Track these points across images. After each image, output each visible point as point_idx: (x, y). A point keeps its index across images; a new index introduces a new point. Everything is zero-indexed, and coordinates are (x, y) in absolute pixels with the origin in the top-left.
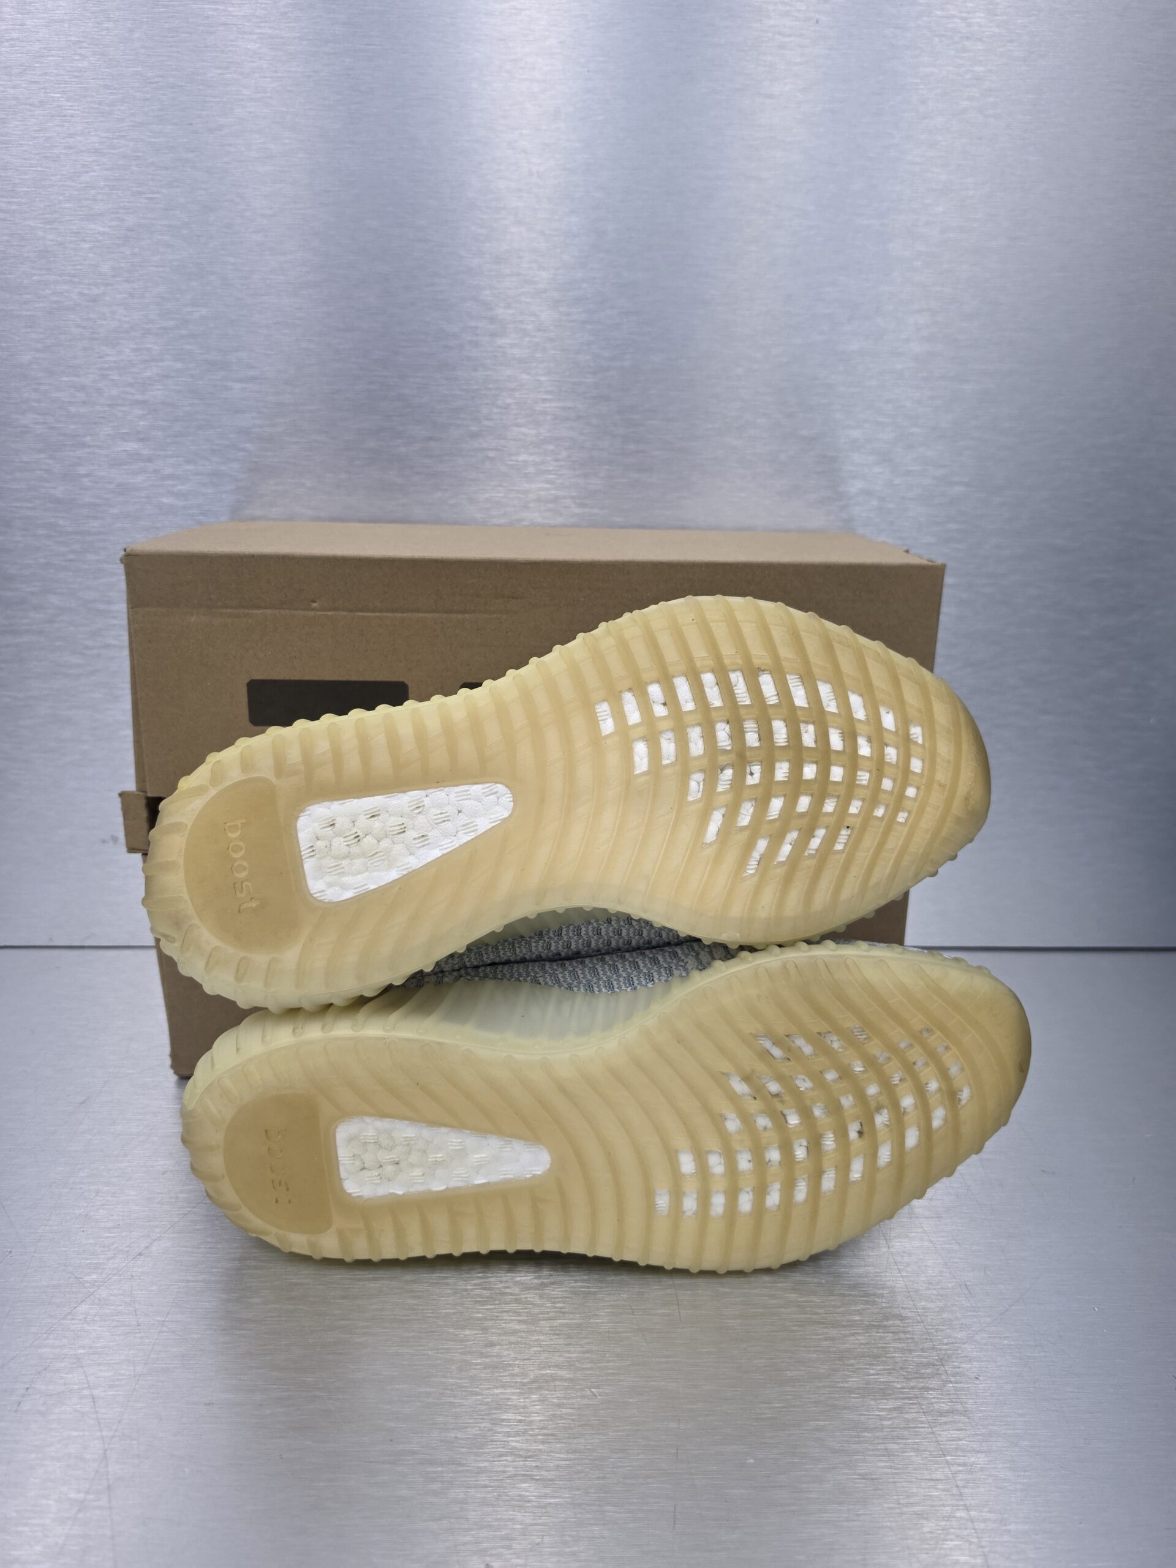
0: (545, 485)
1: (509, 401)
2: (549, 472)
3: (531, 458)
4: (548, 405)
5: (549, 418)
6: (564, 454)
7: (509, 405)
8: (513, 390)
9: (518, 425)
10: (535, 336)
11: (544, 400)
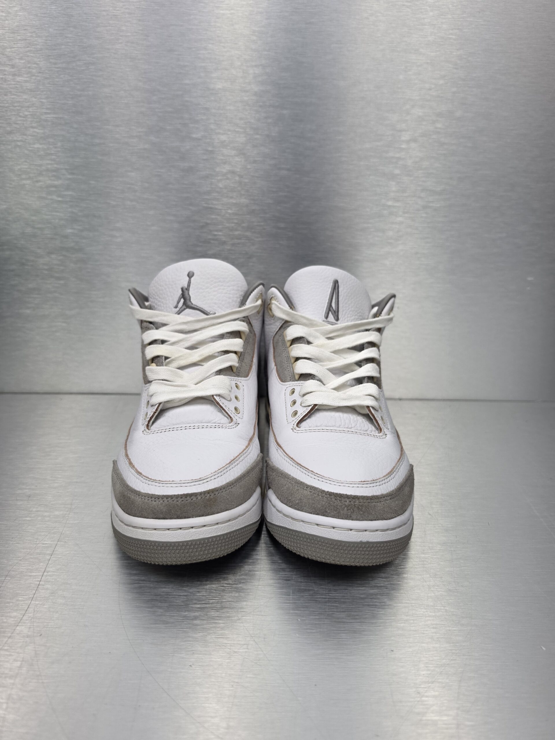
0: (50, 162)
1: (27, 113)
2: (52, 154)
3: (40, 146)
4: (48, 116)
5: (49, 123)
6: (59, 144)
7: (26, 115)
8: (28, 107)
9: (33, 127)
10: (38, 76)
11: (46, 113)
